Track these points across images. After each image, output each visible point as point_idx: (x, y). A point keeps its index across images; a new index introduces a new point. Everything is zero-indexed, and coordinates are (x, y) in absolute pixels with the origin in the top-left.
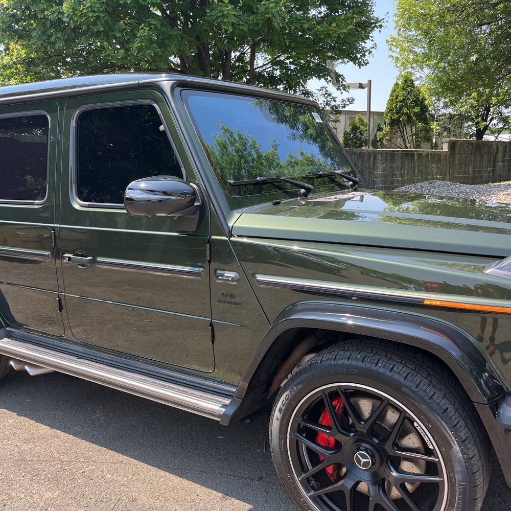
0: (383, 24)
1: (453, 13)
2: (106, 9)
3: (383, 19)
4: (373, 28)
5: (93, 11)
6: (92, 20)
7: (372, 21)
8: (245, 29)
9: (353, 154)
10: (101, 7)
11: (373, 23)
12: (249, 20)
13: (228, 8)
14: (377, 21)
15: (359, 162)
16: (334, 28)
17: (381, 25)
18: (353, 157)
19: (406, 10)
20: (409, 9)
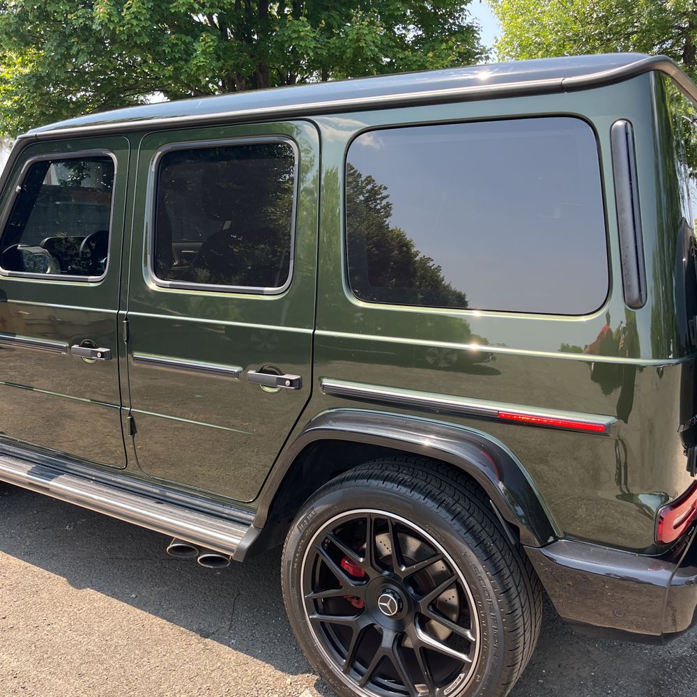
0: (490, 55)
1: (575, 43)
3: (491, 49)
4: (478, 59)
7: (477, 51)
8: (324, 54)
11: (478, 53)
12: (329, 42)
13: (306, 29)
14: (483, 51)
16: (431, 59)
17: (488, 56)
19: (516, 36)
20: (521, 35)
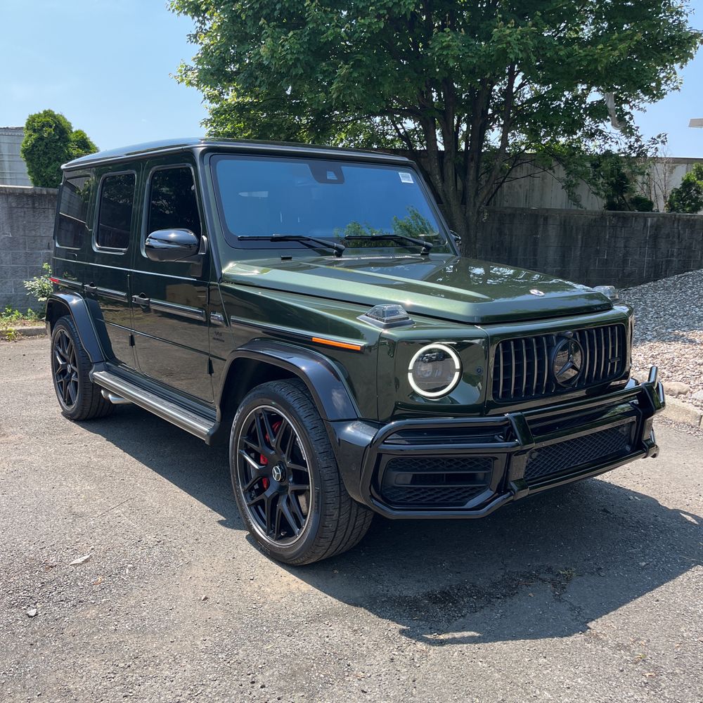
2: (309, 49)
5: (292, 53)
6: (291, 63)
9: (676, 222)
10: (302, 47)
15: (685, 232)
18: (676, 225)
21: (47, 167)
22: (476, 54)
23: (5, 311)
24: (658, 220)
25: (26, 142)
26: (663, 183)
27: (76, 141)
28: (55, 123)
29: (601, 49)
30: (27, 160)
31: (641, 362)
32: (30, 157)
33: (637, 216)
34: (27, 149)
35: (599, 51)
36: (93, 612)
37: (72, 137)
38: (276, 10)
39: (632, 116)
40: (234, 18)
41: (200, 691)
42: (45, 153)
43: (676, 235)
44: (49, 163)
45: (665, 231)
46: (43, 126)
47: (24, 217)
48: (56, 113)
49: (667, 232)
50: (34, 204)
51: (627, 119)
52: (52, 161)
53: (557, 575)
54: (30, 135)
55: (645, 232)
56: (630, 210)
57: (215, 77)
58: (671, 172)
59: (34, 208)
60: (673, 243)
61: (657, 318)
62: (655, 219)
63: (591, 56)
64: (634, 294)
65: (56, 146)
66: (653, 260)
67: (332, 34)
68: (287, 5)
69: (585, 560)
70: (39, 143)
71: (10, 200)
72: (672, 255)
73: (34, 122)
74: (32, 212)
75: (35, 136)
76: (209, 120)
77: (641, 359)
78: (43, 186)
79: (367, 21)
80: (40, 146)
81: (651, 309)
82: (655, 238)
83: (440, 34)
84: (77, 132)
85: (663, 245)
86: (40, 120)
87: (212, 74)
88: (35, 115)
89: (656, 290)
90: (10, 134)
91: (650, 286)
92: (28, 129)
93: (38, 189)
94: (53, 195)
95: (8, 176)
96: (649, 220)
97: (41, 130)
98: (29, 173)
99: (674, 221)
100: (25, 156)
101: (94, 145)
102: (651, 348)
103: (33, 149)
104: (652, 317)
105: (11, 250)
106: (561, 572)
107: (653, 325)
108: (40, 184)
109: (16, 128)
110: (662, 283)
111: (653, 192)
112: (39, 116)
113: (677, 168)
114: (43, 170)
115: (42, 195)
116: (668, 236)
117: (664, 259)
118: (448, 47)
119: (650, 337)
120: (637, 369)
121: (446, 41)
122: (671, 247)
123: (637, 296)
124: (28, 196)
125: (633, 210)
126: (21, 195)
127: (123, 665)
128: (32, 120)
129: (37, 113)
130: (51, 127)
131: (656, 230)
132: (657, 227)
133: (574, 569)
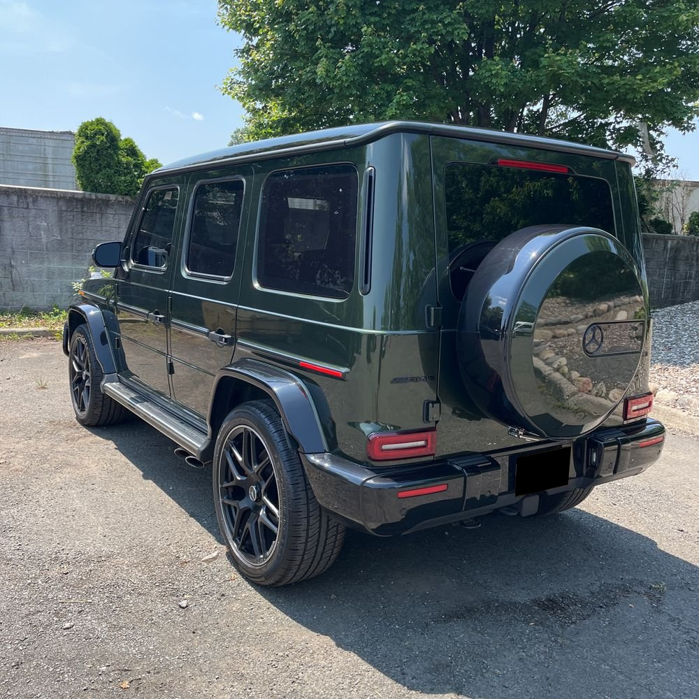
2: (362, 71)
6: (346, 85)
10: (356, 69)
13: (498, 67)
18: (695, 248)
21: (97, 173)
22: (521, 80)
23: (53, 311)
24: (678, 243)
25: (79, 148)
26: (681, 205)
27: (126, 149)
28: (107, 131)
29: (641, 80)
30: (78, 165)
31: (684, 386)
32: (82, 162)
33: (657, 239)
34: (79, 156)
35: (639, 82)
36: (237, 605)
37: (121, 145)
38: (330, 32)
39: (663, 145)
40: (288, 37)
41: (359, 680)
42: (97, 160)
43: (695, 258)
44: (99, 169)
45: (683, 254)
46: (96, 134)
47: (73, 220)
48: (107, 121)
49: (686, 255)
50: (82, 207)
51: (658, 148)
52: (102, 166)
53: (650, 588)
54: (83, 142)
55: (665, 254)
56: (649, 232)
57: (264, 92)
58: (689, 195)
59: (83, 212)
60: (692, 265)
61: (691, 342)
62: (675, 242)
63: (630, 85)
64: (663, 316)
65: (107, 153)
66: (671, 281)
67: (386, 59)
68: (342, 28)
69: (672, 575)
70: (92, 150)
71: (60, 203)
72: (690, 277)
73: (87, 129)
74: (80, 216)
75: (88, 143)
76: (251, 132)
77: (683, 382)
78: (92, 191)
79: (418, 47)
80: (92, 153)
81: (683, 333)
82: (674, 260)
83: (489, 62)
84: (126, 140)
85: (682, 267)
86: (92, 128)
87: (260, 89)
88: (88, 122)
89: (684, 314)
90: (55, 137)
91: (677, 309)
92: (80, 135)
93: (88, 194)
94: (102, 200)
95: (51, 179)
96: (670, 242)
97: (94, 137)
98: (78, 178)
99: (693, 244)
100: (77, 161)
101: (142, 153)
102: (692, 372)
103: (85, 156)
104: (686, 340)
105: (59, 251)
106: (653, 586)
107: (689, 349)
108: (89, 189)
109: (61, 133)
110: (690, 306)
111: (671, 214)
112: (92, 123)
113: (694, 192)
114: (93, 175)
115: (90, 200)
116: (687, 258)
117: (682, 281)
118: (497, 75)
119: (688, 361)
120: (681, 392)
121: (495, 69)
122: (689, 270)
123: (666, 318)
124: (77, 200)
125: (652, 232)
126: (70, 200)
127: (282, 654)
128: (84, 128)
129: (90, 121)
130: (103, 135)
131: (675, 252)
132: (676, 250)
133: (664, 584)
